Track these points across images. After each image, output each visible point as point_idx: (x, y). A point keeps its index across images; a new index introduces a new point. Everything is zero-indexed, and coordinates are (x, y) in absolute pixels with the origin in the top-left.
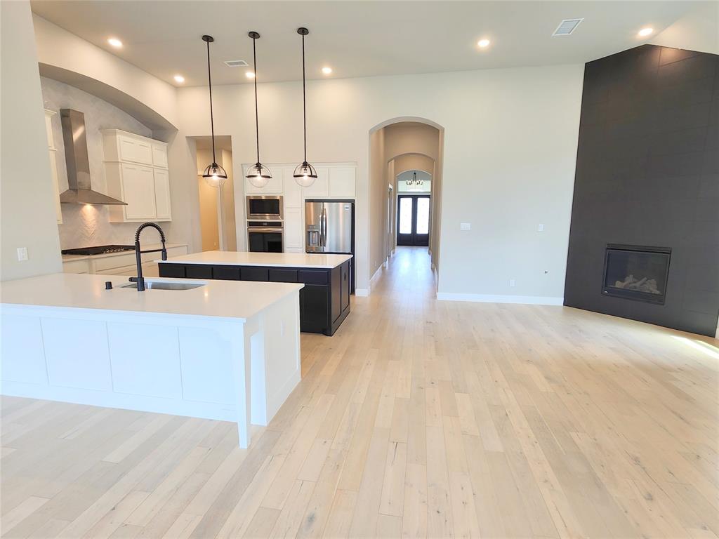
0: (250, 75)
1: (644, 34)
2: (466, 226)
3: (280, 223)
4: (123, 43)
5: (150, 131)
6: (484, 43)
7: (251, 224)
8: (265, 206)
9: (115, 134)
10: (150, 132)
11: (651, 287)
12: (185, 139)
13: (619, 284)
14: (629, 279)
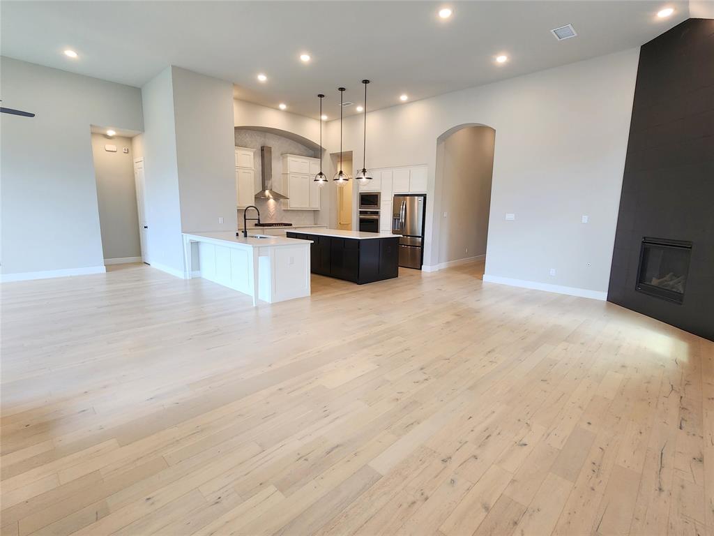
0: (360, 109)
2: (510, 217)
3: (378, 212)
4: (287, 106)
5: (313, 152)
6: (502, 59)
7: (361, 212)
8: (370, 200)
9: (287, 157)
10: (311, 152)
12: (329, 156)
13: (654, 281)
14: (667, 277)
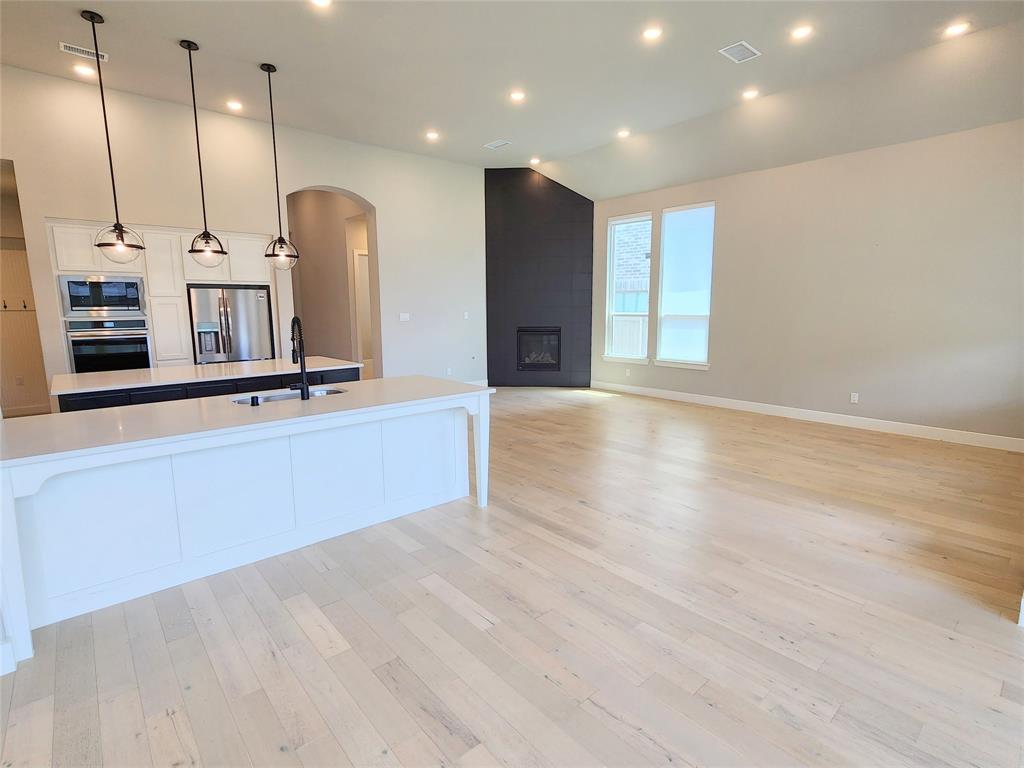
1: (534, 162)
2: (405, 316)
3: (144, 321)
7: (73, 325)
11: (548, 359)
13: (527, 361)
14: (533, 355)
